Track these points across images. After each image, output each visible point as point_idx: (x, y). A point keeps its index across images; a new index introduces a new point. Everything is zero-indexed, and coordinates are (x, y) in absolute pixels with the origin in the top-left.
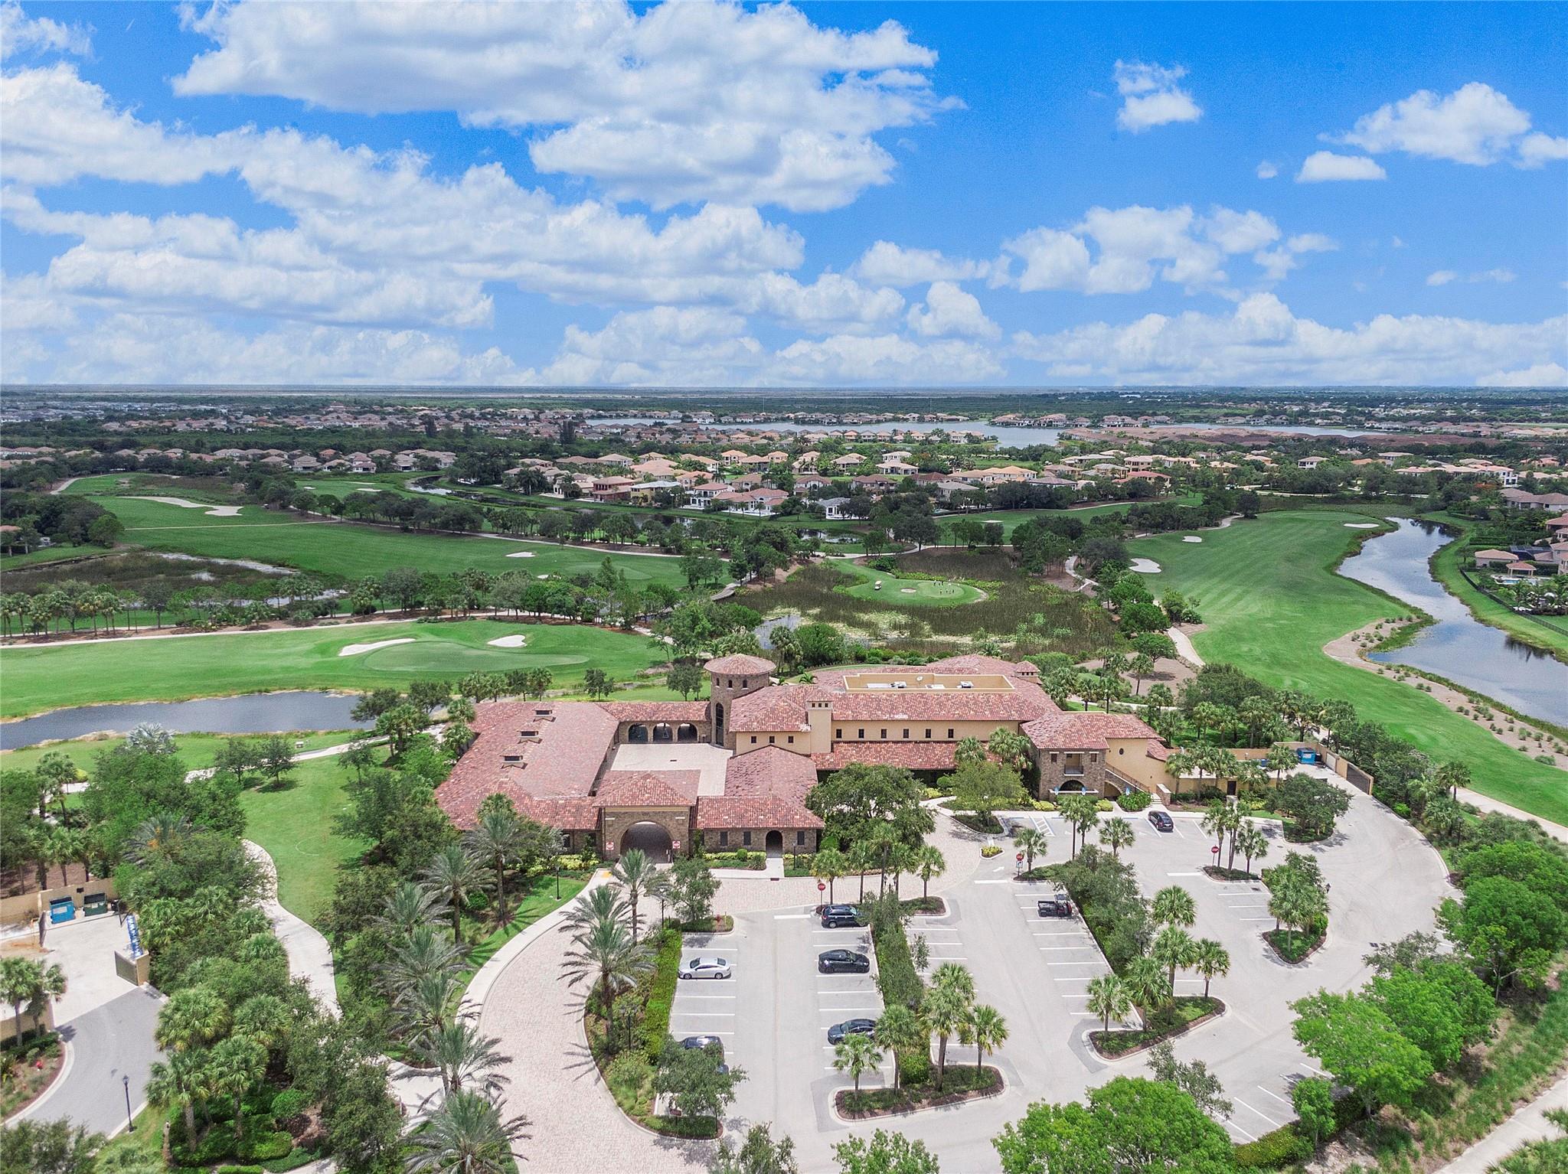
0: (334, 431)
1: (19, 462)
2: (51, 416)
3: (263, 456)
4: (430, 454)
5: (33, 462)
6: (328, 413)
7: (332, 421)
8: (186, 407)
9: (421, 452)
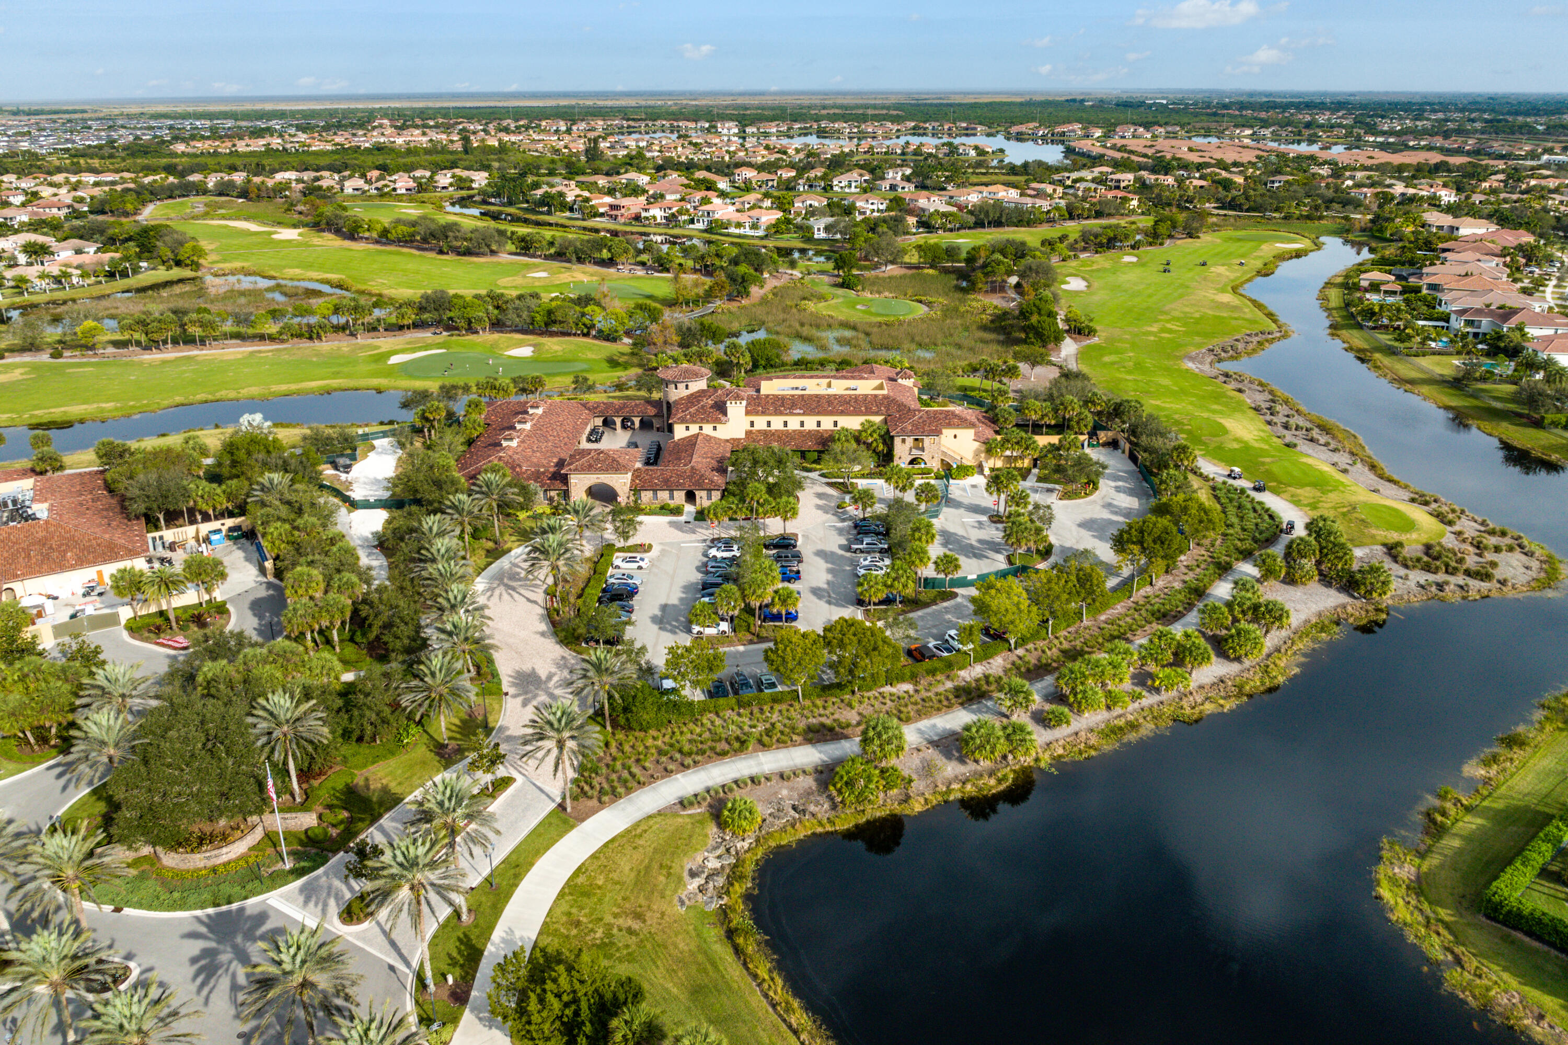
0: (379, 148)
1: (107, 189)
2: (124, 137)
3: (317, 179)
4: (465, 174)
5: (119, 188)
6: (374, 128)
7: (376, 138)
8: (243, 124)
9: (458, 171)
